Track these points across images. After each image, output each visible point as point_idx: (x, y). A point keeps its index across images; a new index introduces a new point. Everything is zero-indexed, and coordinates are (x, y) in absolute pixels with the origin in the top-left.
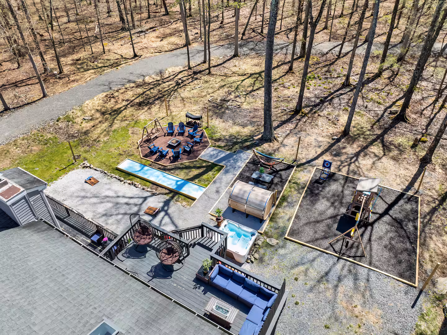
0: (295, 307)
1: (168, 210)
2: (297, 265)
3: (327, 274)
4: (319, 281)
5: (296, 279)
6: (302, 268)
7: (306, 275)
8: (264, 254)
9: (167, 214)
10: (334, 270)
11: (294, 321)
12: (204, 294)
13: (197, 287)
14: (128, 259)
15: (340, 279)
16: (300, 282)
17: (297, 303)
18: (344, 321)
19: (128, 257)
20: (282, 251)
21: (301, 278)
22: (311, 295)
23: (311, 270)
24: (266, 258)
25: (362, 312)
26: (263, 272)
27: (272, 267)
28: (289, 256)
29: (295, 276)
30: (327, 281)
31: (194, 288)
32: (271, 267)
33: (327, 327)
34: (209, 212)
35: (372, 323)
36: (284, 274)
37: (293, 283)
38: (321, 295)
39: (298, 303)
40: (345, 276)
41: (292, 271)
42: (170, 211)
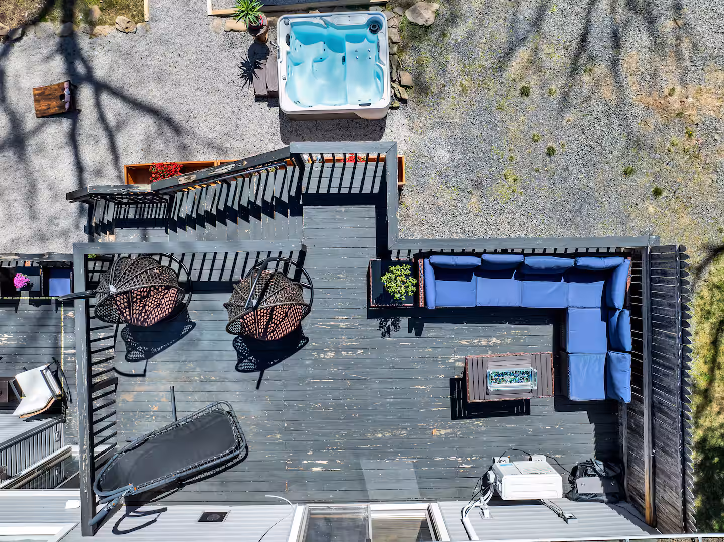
0: (550, 162)
1: (89, 70)
2: (509, 53)
3: (584, 39)
4: (574, 70)
5: (525, 92)
6: (523, 54)
7: (540, 70)
8: (420, 64)
9: (100, 87)
10: (595, 18)
11: (559, 195)
12: (419, 334)
13: (388, 331)
14: (151, 361)
15: (616, 40)
16: (535, 94)
17: (550, 152)
18: (658, 139)
19: (148, 356)
20: (458, 32)
21: (533, 81)
22: (570, 115)
23: (546, 49)
24: (430, 73)
25: (687, 97)
26: (441, 114)
27: (458, 89)
28: (481, 37)
29: (521, 86)
30: (592, 58)
31: (383, 336)
32: (454, 90)
33: (627, 173)
34: (210, 12)
35: (712, 113)
36: (491, 93)
37: (523, 105)
38: (593, 102)
39: (553, 150)
40: (627, 23)
41: (506, 75)
42: (100, 73)
